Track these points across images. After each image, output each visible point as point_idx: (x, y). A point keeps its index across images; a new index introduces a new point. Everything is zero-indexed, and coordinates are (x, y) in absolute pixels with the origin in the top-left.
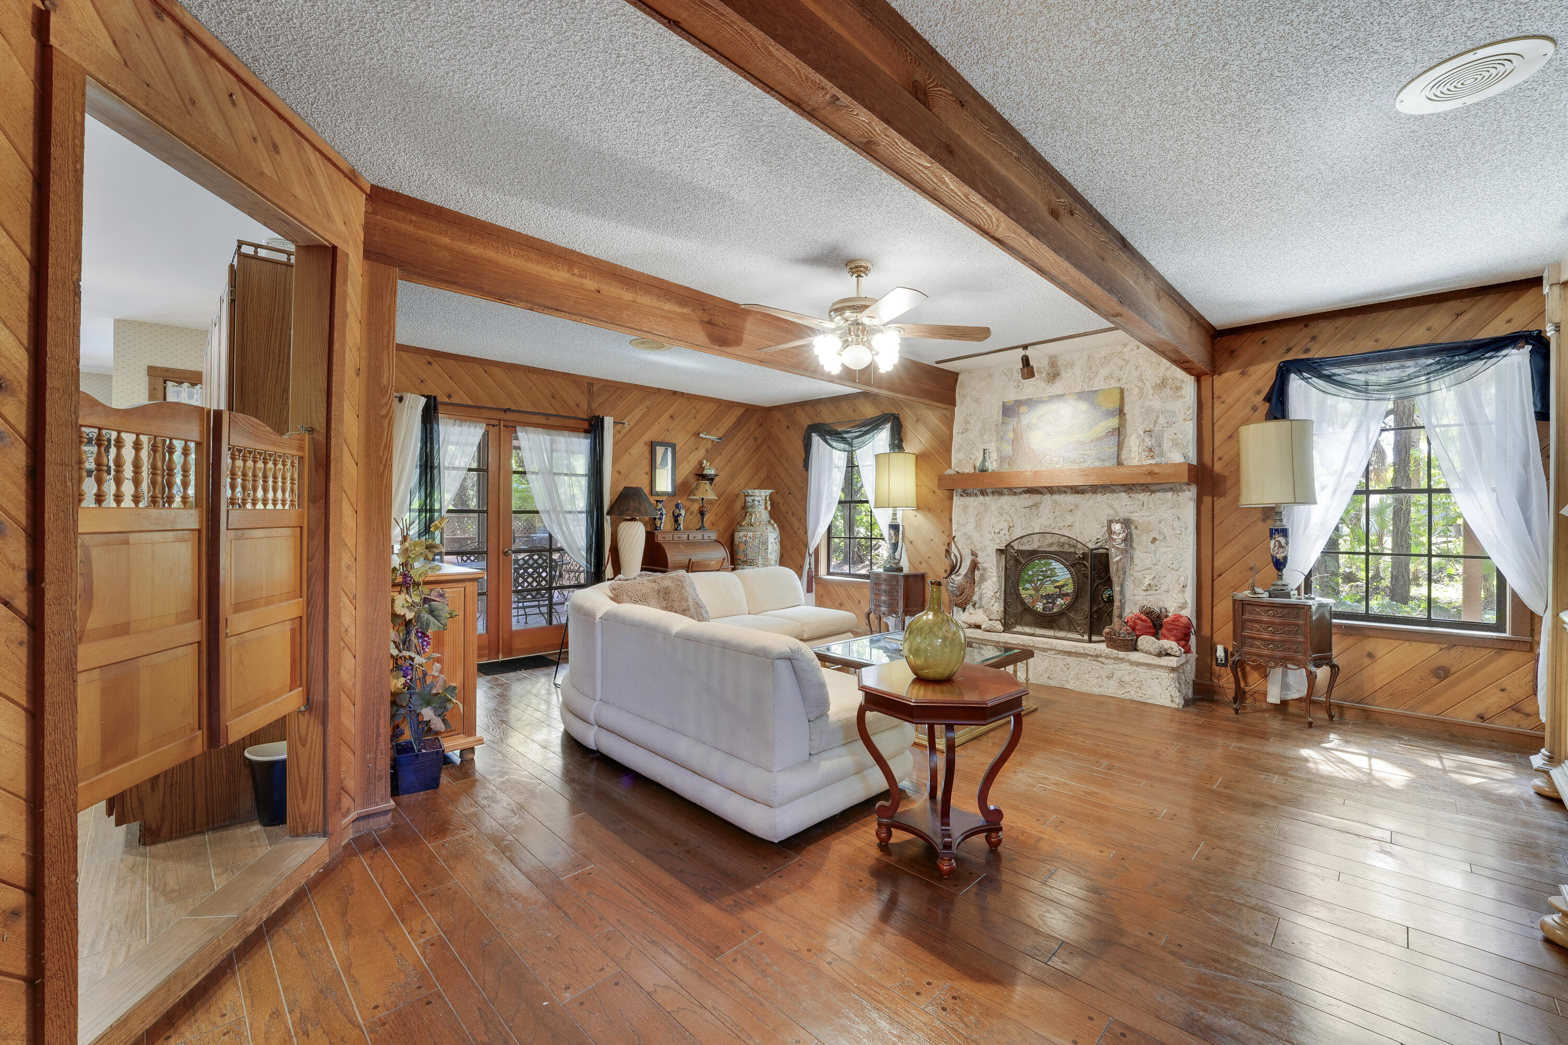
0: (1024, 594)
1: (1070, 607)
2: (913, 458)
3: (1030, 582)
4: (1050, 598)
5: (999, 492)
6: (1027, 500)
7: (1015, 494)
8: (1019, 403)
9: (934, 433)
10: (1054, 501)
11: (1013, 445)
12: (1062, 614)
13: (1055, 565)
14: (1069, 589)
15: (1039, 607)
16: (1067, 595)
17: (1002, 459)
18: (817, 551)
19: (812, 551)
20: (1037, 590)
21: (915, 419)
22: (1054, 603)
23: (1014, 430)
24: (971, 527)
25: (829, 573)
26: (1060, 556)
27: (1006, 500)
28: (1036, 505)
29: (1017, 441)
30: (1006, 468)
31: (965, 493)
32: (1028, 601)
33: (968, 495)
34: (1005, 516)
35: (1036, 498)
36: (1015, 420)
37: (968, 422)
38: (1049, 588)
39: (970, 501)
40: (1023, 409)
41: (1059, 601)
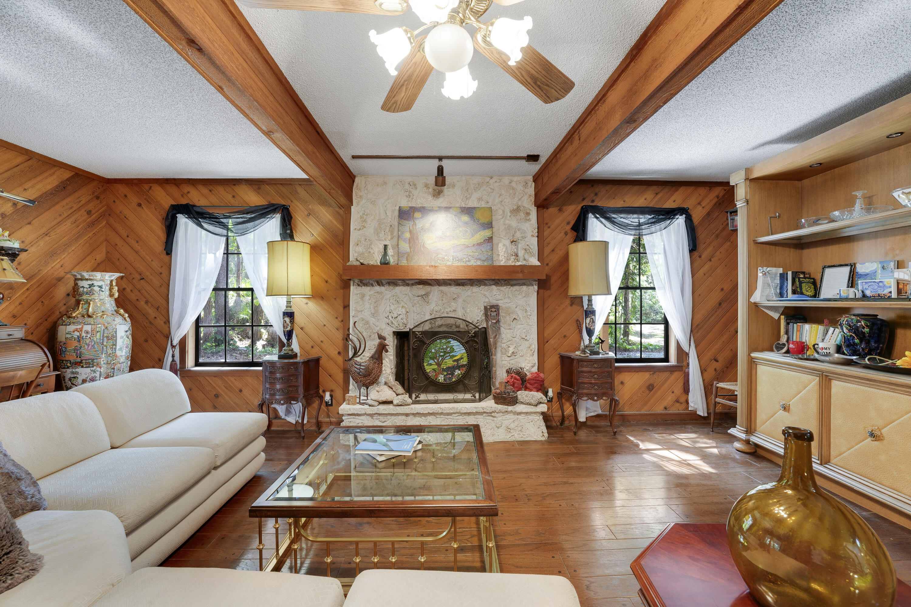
0: (428, 369)
1: (465, 376)
2: (307, 248)
3: (433, 358)
4: (451, 370)
5: (393, 283)
6: (421, 290)
7: (408, 285)
8: (413, 209)
9: (326, 227)
10: (442, 291)
11: (409, 243)
12: (460, 381)
13: (454, 343)
14: (465, 361)
15: (441, 378)
16: (463, 366)
17: (399, 254)
18: (183, 342)
19: (176, 341)
20: (439, 364)
21: (306, 213)
22: (452, 374)
23: (411, 232)
24: (366, 314)
25: (197, 364)
26: (458, 335)
27: (400, 290)
28: (427, 294)
29: (413, 240)
30: (404, 262)
31: (362, 283)
32: (432, 375)
33: (365, 285)
34: (402, 304)
35: (428, 288)
36: (411, 223)
37: (365, 221)
38: (449, 362)
39: (366, 290)
40: (417, 215)
41: (457, 372)
